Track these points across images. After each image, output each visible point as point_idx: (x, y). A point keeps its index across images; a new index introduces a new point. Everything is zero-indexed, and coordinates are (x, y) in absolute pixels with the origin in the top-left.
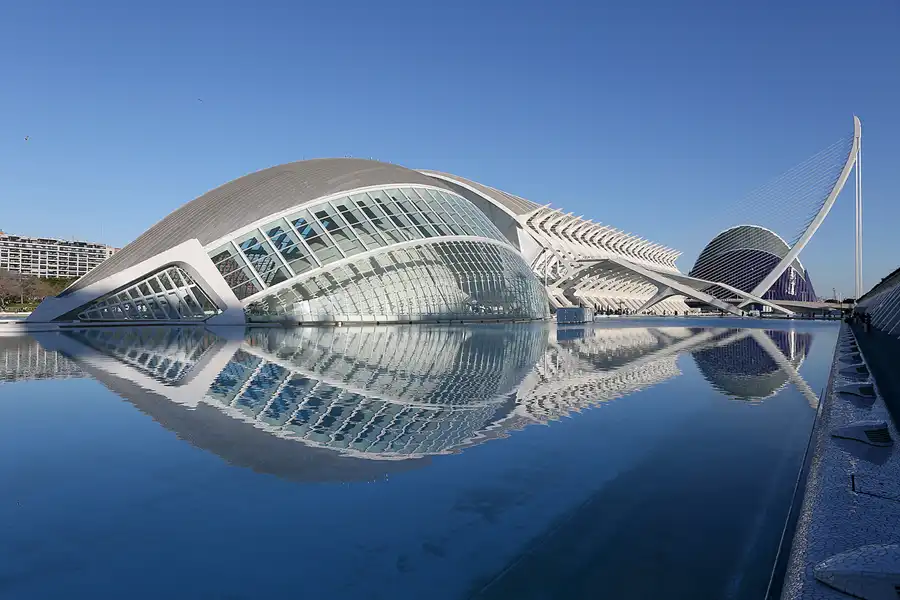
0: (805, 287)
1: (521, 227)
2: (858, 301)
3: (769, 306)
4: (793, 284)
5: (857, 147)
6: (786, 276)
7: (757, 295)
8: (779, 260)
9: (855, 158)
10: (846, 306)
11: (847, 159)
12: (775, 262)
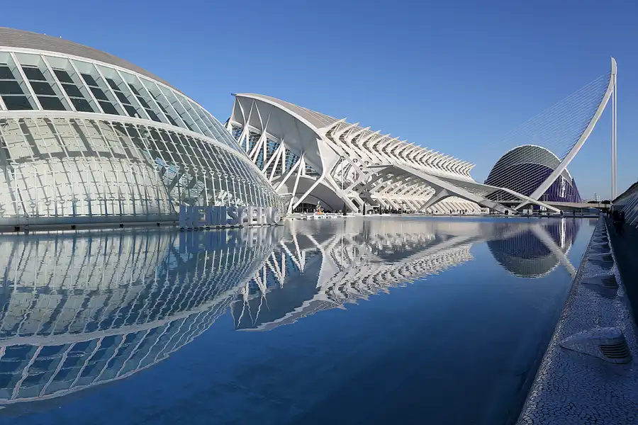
0: (573, 192)
1: (320, 139)
2: (613, 202)
3: (544, 206)
4: (564, 189)
5: (614, 81)
6: (558, 182)
7: (534, 198)
8: (553, 171)
9: (611, 91)
10: (603, 206)
11: (606, 91)
12: (550, 172)
